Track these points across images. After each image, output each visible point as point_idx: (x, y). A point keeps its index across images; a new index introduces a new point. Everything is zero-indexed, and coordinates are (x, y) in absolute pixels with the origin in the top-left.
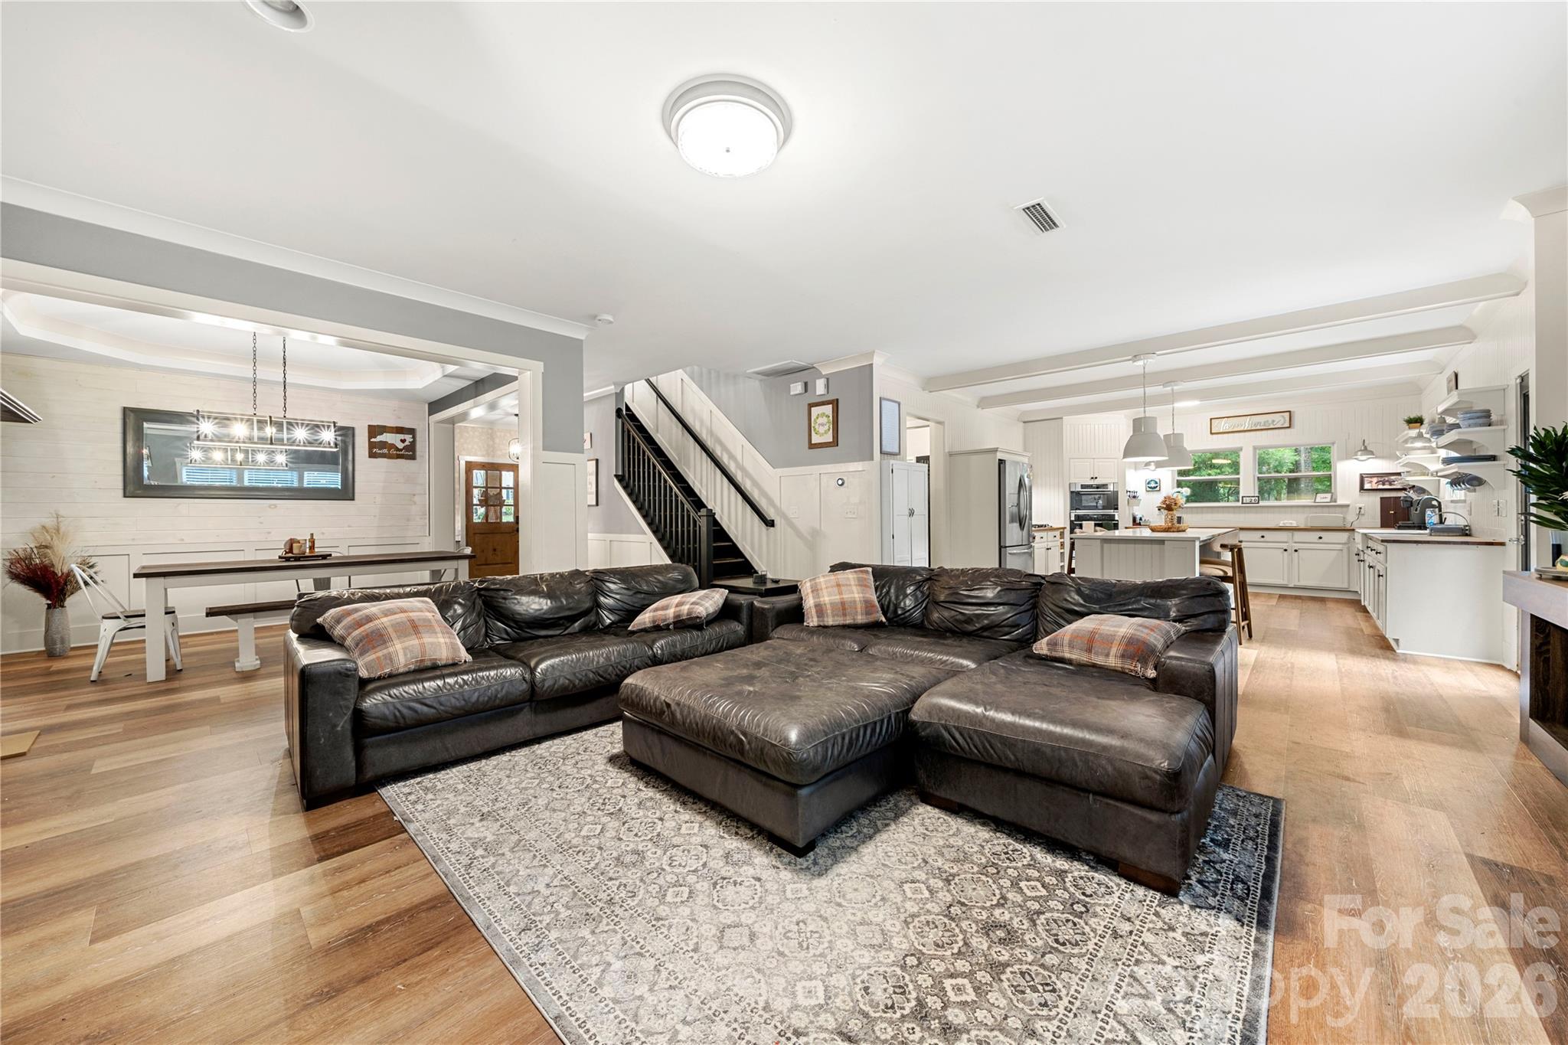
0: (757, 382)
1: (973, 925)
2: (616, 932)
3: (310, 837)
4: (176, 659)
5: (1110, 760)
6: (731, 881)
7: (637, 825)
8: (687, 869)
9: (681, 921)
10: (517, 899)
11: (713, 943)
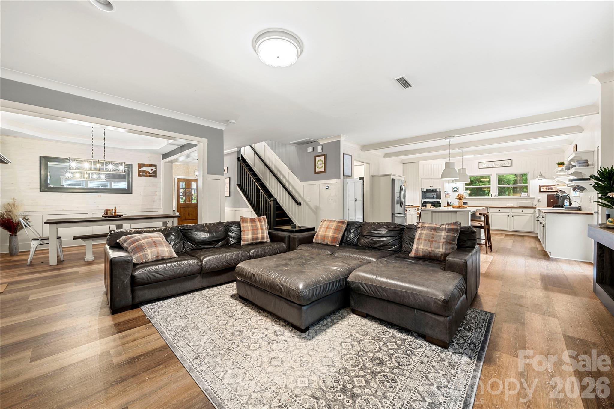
0: (294, 147)
1: (367, 359)
2: (230, 360)
3: (114, 324)
4: (61, 256)
5: (422, 296)
6: (276, 342)
7: (241, 321)
8: (259, 337)
9: (255, 356)
10: (193, 348)
11: (267, 364)
